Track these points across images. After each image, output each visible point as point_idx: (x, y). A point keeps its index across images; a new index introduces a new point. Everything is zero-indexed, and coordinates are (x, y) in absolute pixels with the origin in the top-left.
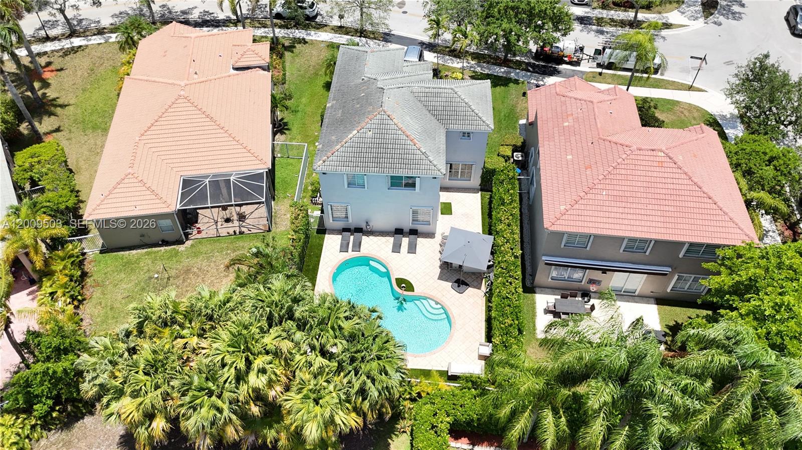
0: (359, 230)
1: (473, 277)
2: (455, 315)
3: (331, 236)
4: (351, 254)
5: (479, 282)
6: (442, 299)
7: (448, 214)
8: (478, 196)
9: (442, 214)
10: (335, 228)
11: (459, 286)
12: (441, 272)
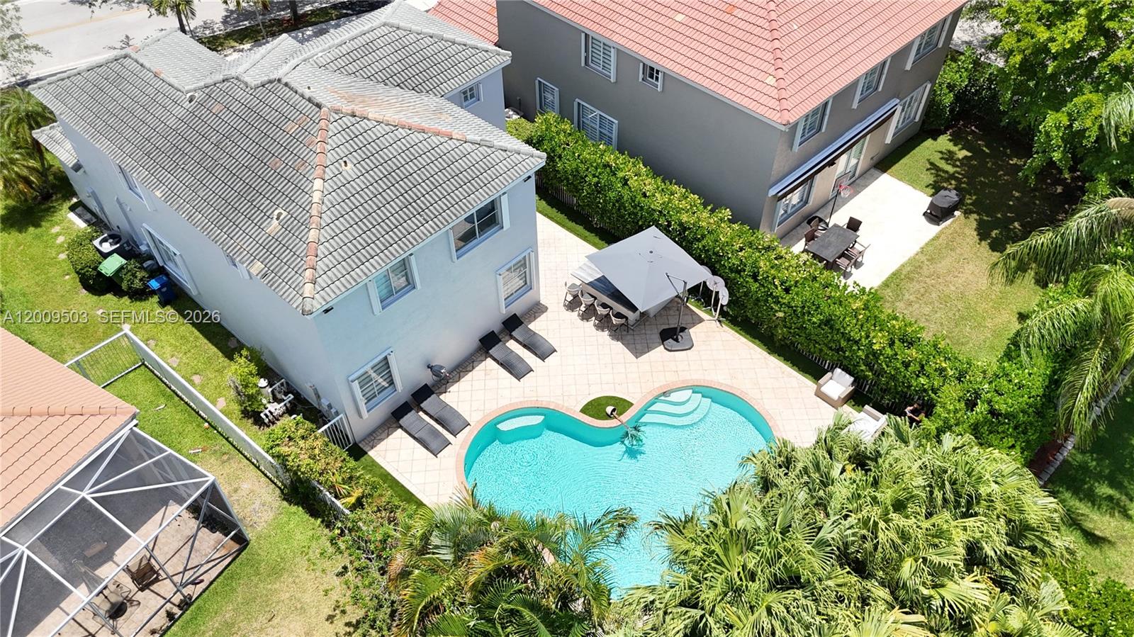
0: (422, 394)
1: (672, 312)
2: (729, 383)
3: (381, 446)
4: (459, 444)
5: (688, 312)
6: (681, 379)
10: (372, 428)
11: (677, 340)
12: (627, 345)
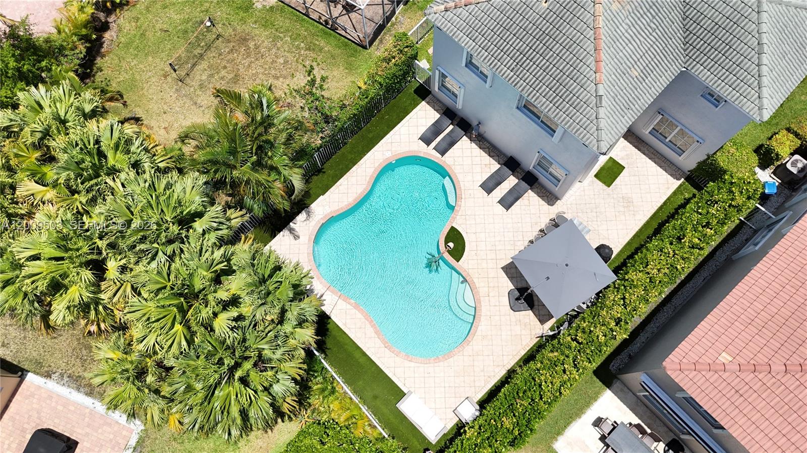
0: (465, 124)
4: (430, 152)
7: (604, 183)
8: (675, 184)
9: (596, 176)
10: (440, 100)
11: (518, 299)
12: (512, 261)
